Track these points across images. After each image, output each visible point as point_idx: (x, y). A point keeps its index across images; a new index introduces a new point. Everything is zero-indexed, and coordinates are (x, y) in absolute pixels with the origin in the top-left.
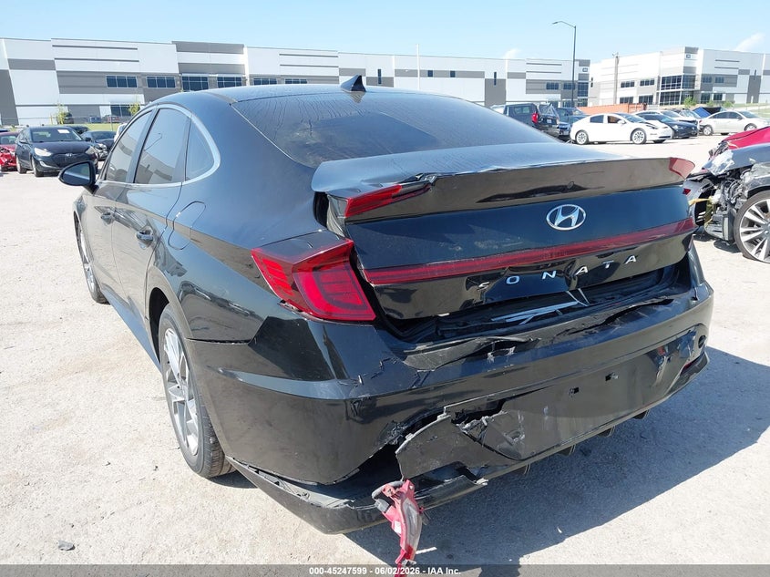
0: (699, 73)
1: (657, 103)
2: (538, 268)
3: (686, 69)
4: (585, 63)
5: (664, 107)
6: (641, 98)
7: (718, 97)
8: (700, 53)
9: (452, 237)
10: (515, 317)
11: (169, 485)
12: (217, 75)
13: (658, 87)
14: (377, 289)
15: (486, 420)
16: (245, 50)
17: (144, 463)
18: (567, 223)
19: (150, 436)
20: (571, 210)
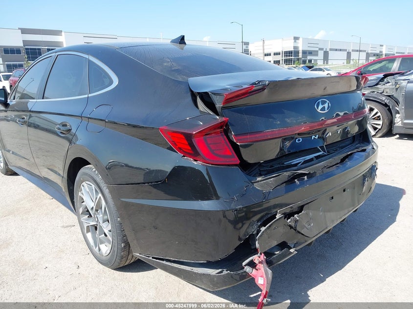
0: (301, 49)
1: (282, 64)
2: (309, 134)
3: (295, 47)
4: (247, 44)
5: (288, 66)
6: (274, 61)
7: (310, 61)
8: (301, 39)
9: (275, 116)
10: (295, 161)
11: (90, 276)
12: (47, 47)
13: (282, 56)
14: (241, 146)
15: (297, 216)
16: (63, 33)
17: (69, 265)
18: (323, 109)
19: (67, 249)
20: (325, 102)
